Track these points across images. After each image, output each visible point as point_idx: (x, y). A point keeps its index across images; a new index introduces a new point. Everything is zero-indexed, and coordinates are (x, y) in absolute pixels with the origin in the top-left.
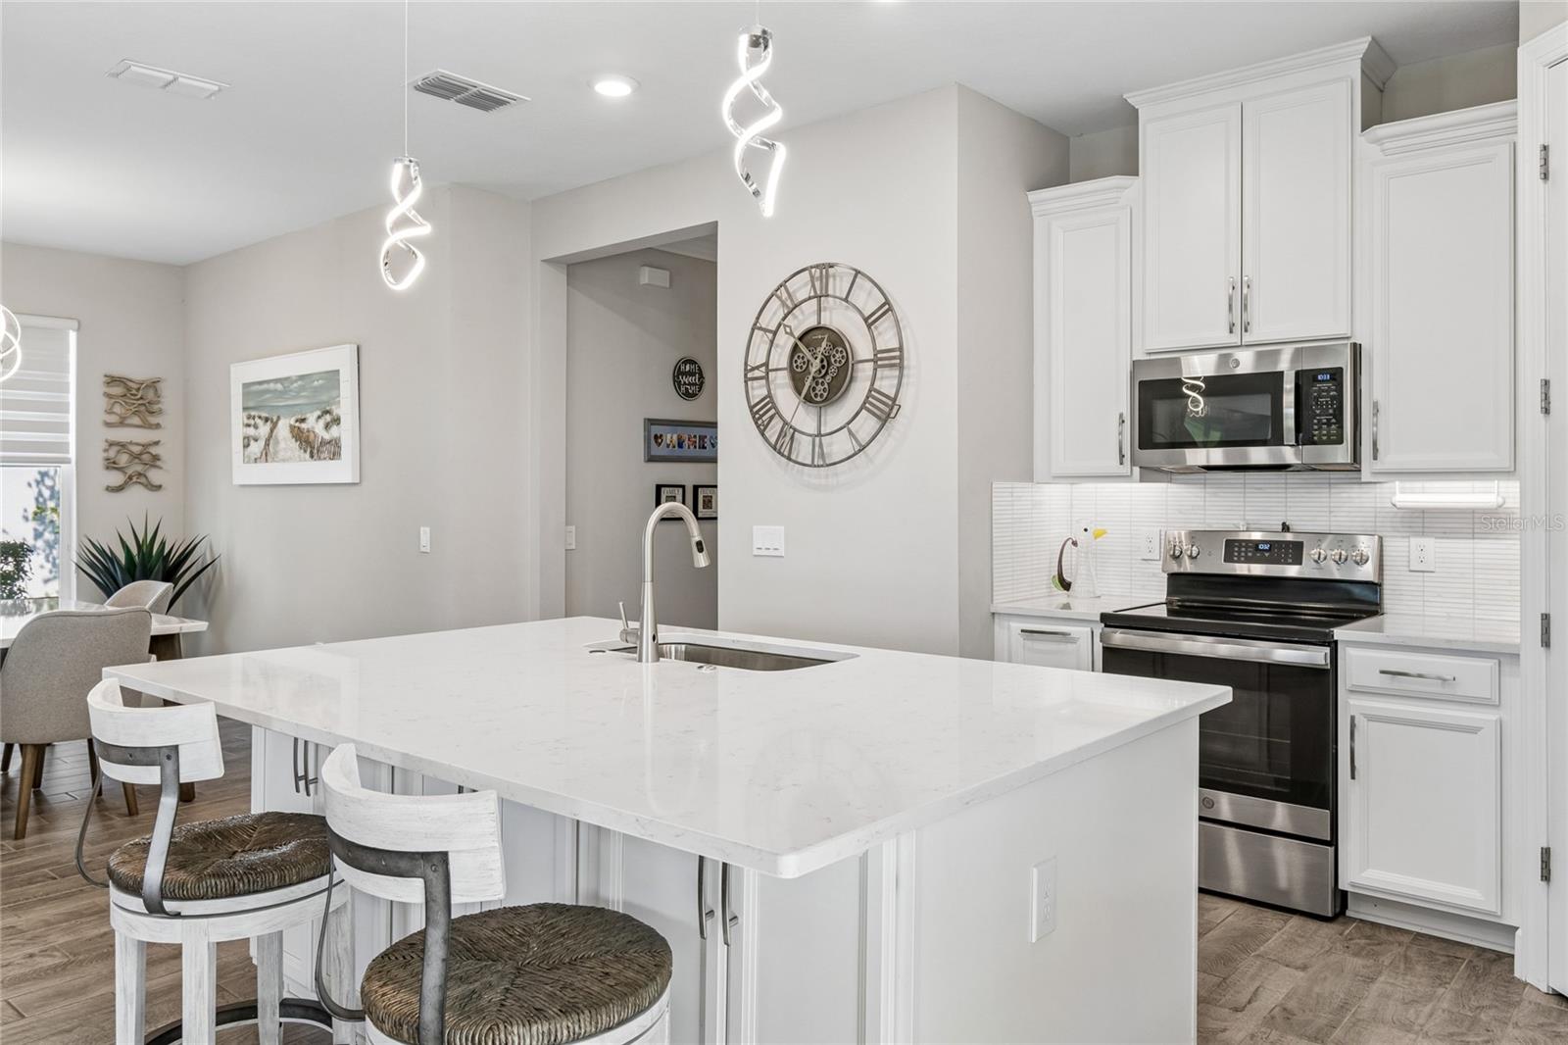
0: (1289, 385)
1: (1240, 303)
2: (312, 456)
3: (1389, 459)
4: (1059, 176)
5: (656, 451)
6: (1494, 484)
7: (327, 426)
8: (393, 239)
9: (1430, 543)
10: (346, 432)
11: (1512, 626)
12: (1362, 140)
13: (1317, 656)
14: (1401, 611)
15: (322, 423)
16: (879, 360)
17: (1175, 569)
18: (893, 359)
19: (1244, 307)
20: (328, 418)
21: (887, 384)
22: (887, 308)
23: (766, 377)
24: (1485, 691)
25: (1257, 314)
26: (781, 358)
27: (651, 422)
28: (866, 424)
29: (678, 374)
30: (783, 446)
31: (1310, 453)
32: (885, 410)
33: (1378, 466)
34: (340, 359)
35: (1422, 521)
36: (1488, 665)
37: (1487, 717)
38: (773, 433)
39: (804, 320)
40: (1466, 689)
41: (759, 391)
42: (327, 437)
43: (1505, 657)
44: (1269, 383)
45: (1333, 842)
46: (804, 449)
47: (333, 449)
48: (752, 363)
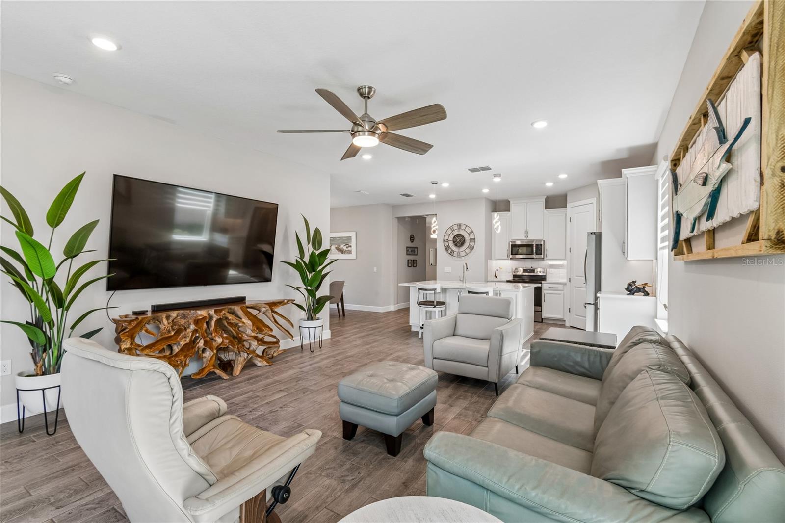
0: (535, 245)
1: (527, 232)
2: (342, 253)
3: (548, 257)
4: (494, 211)
5: (408, 253)
6: (563, 261)
7: (347, 248)
8: (433, 229)
9: (553, 270)
10: (353, 249)
11: (564, 280)
12: (545, 210)
13: (540, 285)
14: (549, 279)
15: (345, 247)
16: (471, 240)
17: (514, 274)
18: (474, 240)
19: (528, 233)
20: (347, 246)
21: (472, 244)
22: (472, 232)
23: (448, 242)
24: (562, 289)
25: (529, 235)
26: (451, 238)
27: (407, 247)
28: (468, 251)
29: (411, 238)
30: (452, 253)
31: (538, 256)
32: (472, 248)
33: (547, 258)
34: (352, 235)
35: (552, 266)
36: (562, 286)
37: (562, 292)
38: (449, 251)
39: (456, 233)
40: (559, 289)
41: (446, 244)
42: (347, 249)
43: (565, 284)
44: (531, 246)
45: (541, 311)
46: (455, 254)
47: (350, 252)
48: (445, 239)
